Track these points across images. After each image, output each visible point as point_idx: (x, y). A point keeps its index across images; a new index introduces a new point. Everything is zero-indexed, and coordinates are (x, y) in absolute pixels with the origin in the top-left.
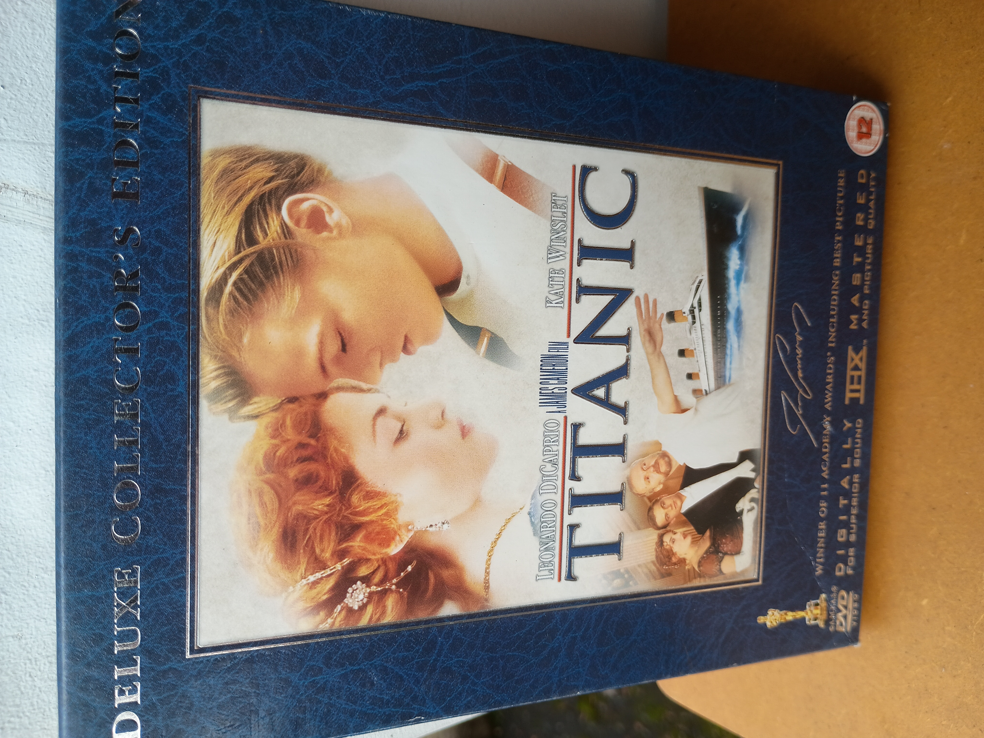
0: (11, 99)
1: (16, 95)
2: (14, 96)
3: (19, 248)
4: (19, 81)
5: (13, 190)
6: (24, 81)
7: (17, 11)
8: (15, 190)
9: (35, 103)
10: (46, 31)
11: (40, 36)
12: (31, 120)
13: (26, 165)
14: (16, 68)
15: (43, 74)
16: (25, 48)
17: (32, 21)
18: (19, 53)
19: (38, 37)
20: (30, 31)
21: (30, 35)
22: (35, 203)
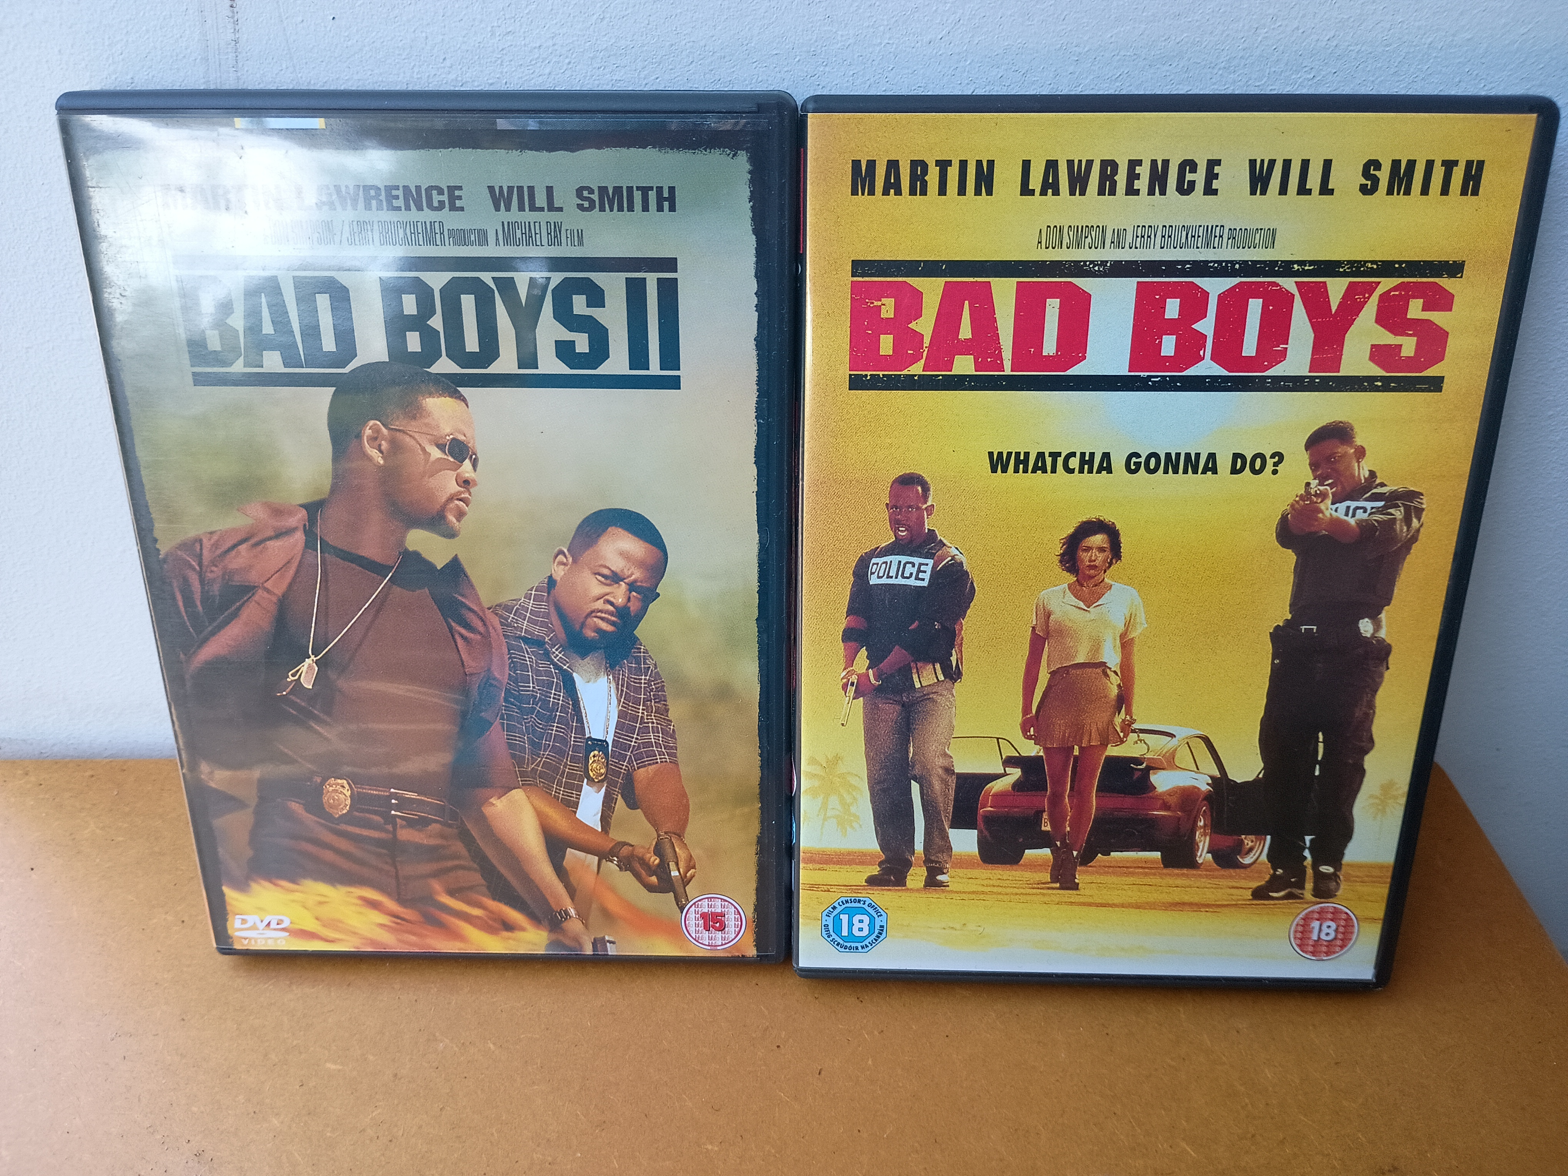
0: (325, 27)
1: (330, 31)
2: (328, 29)
3: (178, 35)
4: (346, 34)
5: (235, 29)
6: (348, 39)
7: (414, 31)
8: (236, 31)
9: (330, 50)
10: (406, 61)
11: (399, 55)
12: (311, 46)
13: (265, 42)
14: (357, 31)
15: (362, 57)
16: (382, 40)
17: (411, 47)
18: (374, 34)
19: (397, 52)
20: (400, 45)
21: (396, 45)
22: (230, 50)
